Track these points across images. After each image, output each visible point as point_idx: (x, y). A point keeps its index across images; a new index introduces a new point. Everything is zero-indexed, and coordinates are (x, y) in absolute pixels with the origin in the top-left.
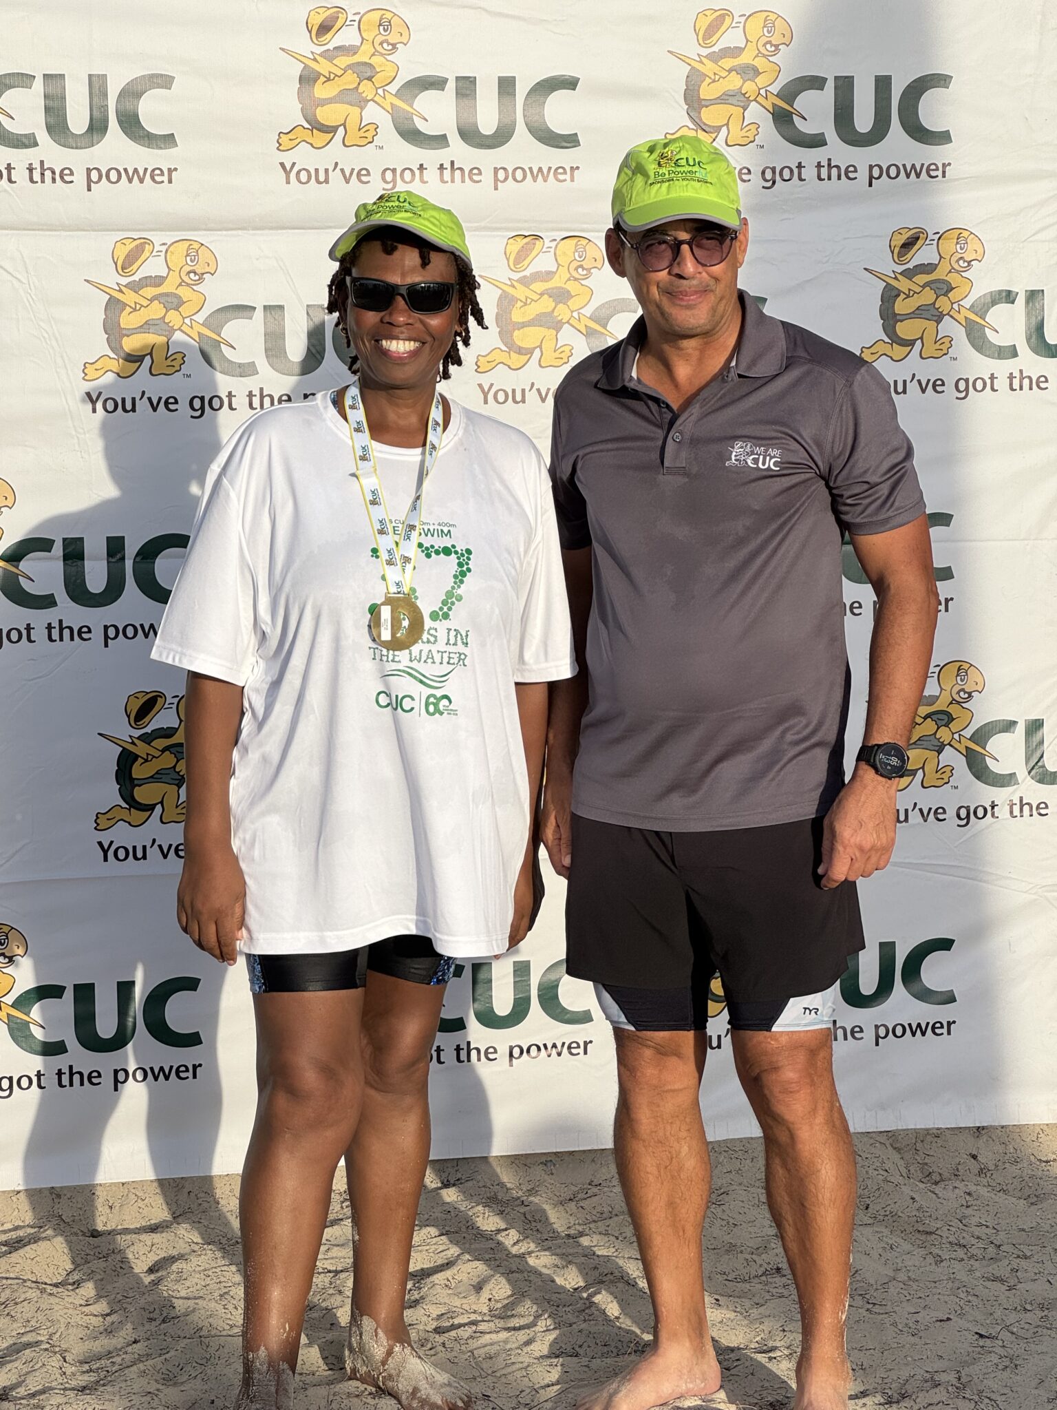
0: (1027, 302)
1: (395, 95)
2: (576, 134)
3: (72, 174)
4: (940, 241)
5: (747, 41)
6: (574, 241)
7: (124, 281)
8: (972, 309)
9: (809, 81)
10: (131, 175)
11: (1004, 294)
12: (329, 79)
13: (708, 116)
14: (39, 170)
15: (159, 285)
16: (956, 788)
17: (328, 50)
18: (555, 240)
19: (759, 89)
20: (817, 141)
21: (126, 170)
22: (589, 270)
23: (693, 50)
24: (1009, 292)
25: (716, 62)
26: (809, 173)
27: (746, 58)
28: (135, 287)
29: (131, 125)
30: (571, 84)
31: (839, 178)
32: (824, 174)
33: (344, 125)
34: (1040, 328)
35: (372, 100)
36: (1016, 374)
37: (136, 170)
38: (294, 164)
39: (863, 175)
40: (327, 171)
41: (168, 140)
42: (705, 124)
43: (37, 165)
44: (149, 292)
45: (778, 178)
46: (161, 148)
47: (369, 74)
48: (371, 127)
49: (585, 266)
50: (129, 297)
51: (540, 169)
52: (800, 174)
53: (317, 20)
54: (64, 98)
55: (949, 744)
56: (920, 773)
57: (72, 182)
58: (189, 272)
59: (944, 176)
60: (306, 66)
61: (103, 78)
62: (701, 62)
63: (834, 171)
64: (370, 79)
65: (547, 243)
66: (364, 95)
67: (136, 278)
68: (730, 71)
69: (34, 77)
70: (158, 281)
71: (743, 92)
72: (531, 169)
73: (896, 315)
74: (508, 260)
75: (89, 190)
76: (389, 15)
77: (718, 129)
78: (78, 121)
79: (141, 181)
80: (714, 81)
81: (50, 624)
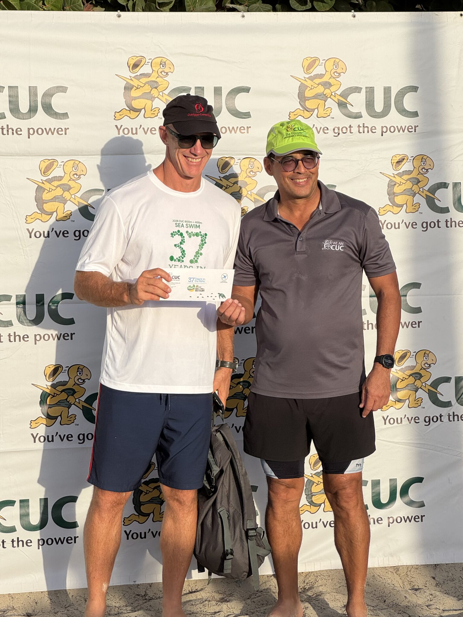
0: (453, 188)
1: (167, 95)
2: (249, 112)
3: (21, 131)
4: (414, 160)
5: (326, 71)
6: (249, 159)
7: (45, 178)
8: (429, 191)
9: (354, 89)
10: (48, 131)
11: (443, 184)
12: (137, 88)
13: (309, 104)
14: (6, 129)
15: (61, 180)
16: (424, 408)
17: (137, 75)
18: (240, 159)
19: (332, 93)
20: (358, 116)
21: (45, 129)
22: (255, 173)
23: (302, 75)
24: (445, 183)
25: (312, 81)
26: (355, 130)
27: (325, 79)
28: (50, 181)
29: (48, 109)
30: (247, 90)
31: (368, 132)
32: (361, 130)
33: (144, 108)
34: (459, 199)
35: (157, 97)
36: (449, 220)
37: (50, 129)
38: (122, 126)
39: (379, 131)
40: (136, 129)
41: (65, 115)
42: (307, 108)
43: (5, 127)
44: (56, 183)
45: (340, 132)
46: (61, 119)
47: (155, 86)
48: (157, 109)
49: (254, 171)
50: (47, 186)
51: (233, 128)
52: (350, 130)
53: (132, 62)
54: (18, 97)
55: (421, 388)
56: (407, 401)
57: (21, 134)
58: (74, 175)
59: (415, 131)
60: (127, 83)
61: (36, 88)
62: (305, 80)
63: (366, 129)
64: (156, 88)
65: (236, 161)
66: (153, 95)
67: (50, 177)
68: (318, 84)
69: (4, 87)
70: (60, 178)
71: (325, 94)
72: (229, 128)
73: (394, 193)
74: (219, 168)
75: (29, 138)
76: (164, 60)
77: (313, 110)
78: (24, 107)
79: (53, 134)
80: (311, 89)
81: (10, 334)
